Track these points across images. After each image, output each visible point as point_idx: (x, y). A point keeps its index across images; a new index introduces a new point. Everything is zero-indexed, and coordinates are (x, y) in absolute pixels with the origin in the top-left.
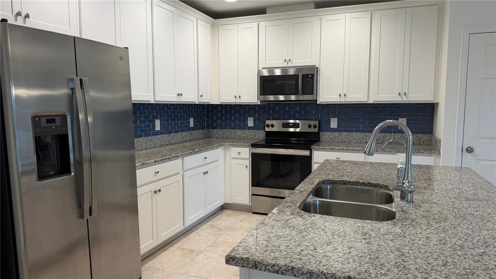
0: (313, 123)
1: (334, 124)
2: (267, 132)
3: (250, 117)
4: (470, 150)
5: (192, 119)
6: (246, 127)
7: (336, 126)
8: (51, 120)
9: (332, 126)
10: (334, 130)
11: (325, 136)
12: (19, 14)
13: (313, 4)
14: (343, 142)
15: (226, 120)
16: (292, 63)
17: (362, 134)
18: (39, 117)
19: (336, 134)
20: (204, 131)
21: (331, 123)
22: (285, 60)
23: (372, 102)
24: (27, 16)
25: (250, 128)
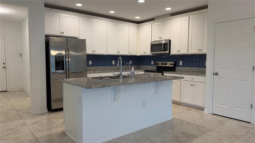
0: (172, 63)
1: (181, 63)
2: (157, 66)
3: (152, 60)
4: (217, 74)
5: (131, 61)
6: (151, 65)
7: (181, 65)
8: (59, 57)
9: (180, 65)
10: (181, 66)
11: (177, 68)
12: (61, 33)
13: (170, 15)
14: (184, 71)
15: (145, 62)
16: (162, 39)
17: (191, 68)
18: (57, 56)
19: (181, 68)
20: (137, 66)
21: (180, 63)
22: (160, 38)
23: (189, 54)
24: (63, 33)
25: (152, 65)
